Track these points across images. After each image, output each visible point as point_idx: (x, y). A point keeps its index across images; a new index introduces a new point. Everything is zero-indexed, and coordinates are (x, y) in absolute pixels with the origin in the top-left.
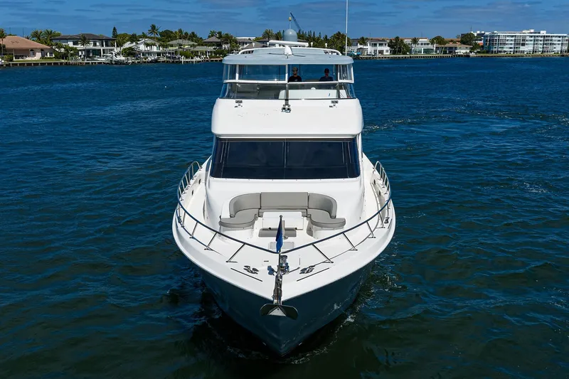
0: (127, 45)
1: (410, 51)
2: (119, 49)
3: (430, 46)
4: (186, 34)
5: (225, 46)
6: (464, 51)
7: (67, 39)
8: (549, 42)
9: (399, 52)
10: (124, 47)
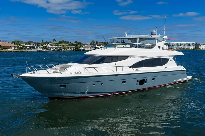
0: (44, 45)
2: (41, 46)
4: (65, 42)
5: (79, 46)
7: (23, 43)
8: (189, 45)
10: (43, 46)
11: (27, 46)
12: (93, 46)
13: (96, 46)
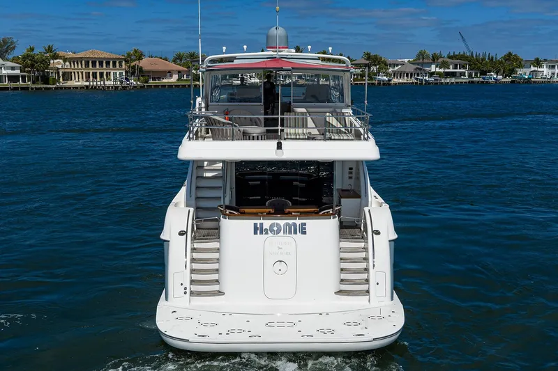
13: (433, 68)
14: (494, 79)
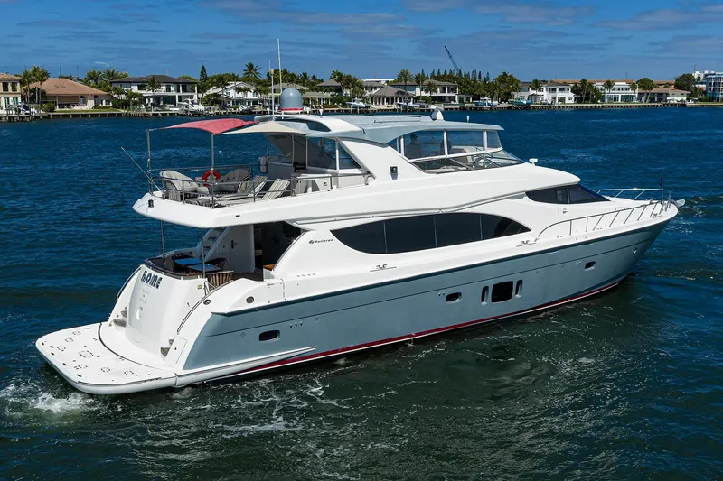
0: (212, 91)
1: (602, 98)
2: (200, 95)
3: (630, 92)
4: (293, 75)
5: (347, 92)
6: (679, 99)
7: (130, 83)
9: (587, 99)
10: (208, 93)
11: (145, 93)
12: (402, 93)
13: (418, 92)
14: (489, 104)
